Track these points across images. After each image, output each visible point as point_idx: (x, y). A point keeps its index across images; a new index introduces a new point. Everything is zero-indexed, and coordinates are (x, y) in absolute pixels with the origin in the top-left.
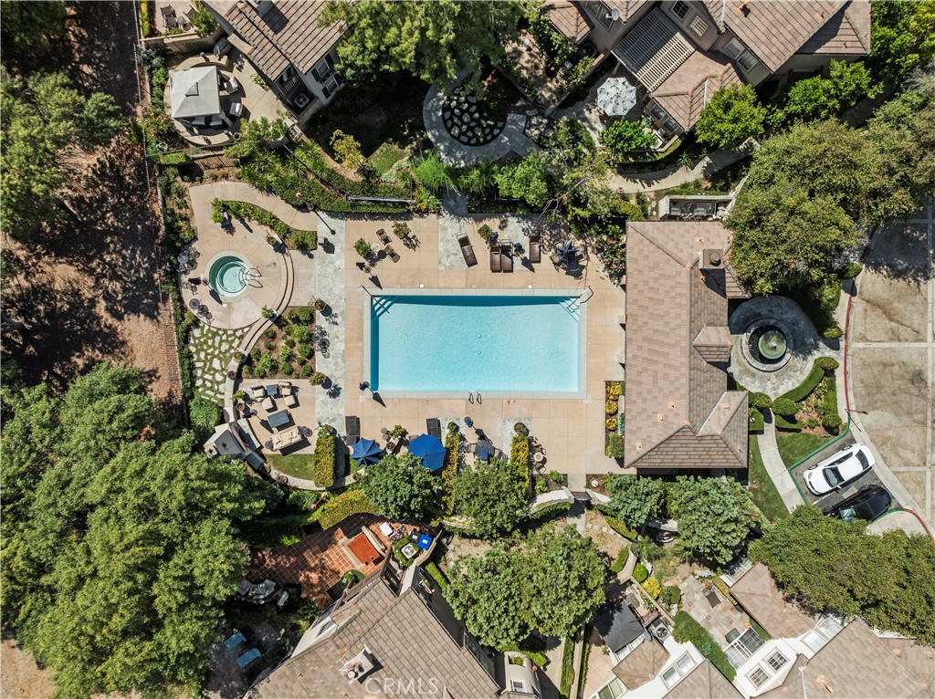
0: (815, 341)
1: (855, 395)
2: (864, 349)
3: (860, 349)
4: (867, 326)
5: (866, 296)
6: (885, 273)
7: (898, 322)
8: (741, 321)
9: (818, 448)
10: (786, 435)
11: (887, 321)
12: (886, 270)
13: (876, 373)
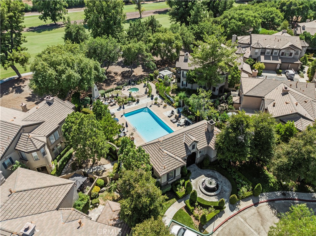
0: (227, 202)
1: (222, 230)
2: (242, 222)
3: (240, 221)
4: (250, 217)
5: (260, 210)
6: (274, 212)
7: (264, 228)
8: (210, 175)
9: (189, 227)
10: (185, 211)
11: (260, 224)
12: (275, 212)
13: (238, 233)
